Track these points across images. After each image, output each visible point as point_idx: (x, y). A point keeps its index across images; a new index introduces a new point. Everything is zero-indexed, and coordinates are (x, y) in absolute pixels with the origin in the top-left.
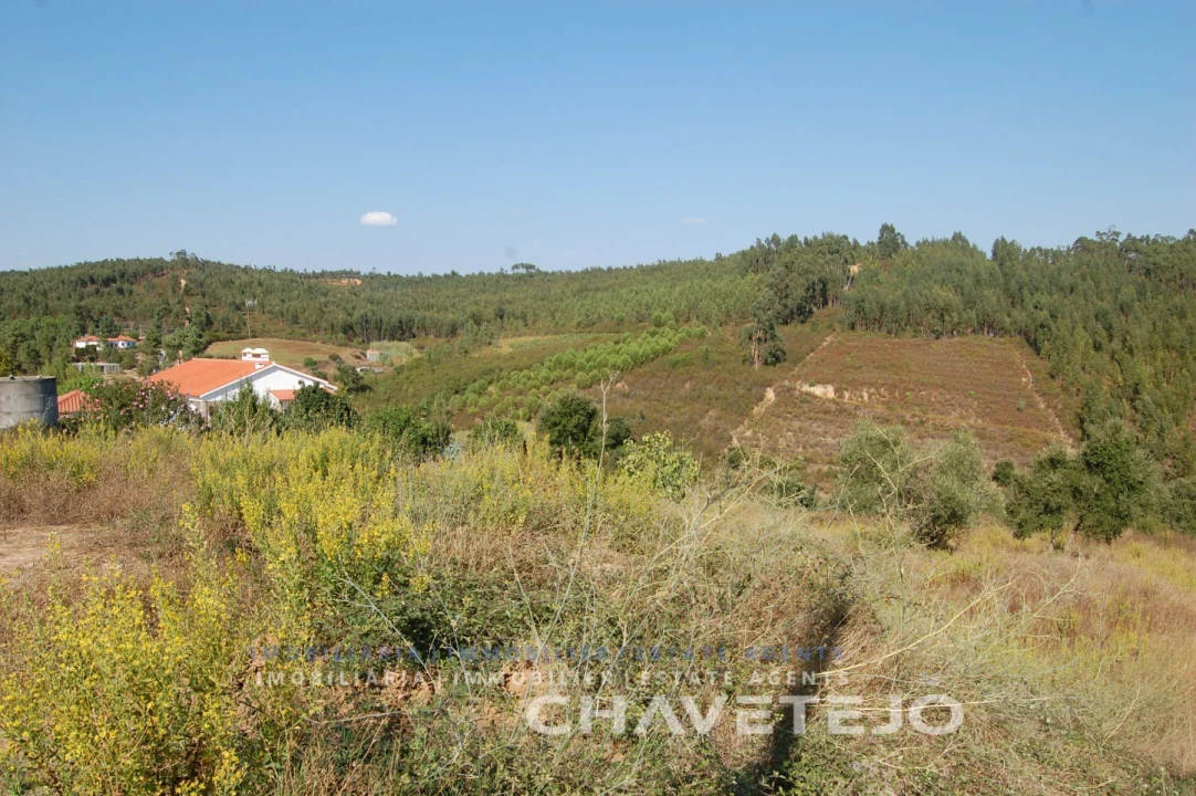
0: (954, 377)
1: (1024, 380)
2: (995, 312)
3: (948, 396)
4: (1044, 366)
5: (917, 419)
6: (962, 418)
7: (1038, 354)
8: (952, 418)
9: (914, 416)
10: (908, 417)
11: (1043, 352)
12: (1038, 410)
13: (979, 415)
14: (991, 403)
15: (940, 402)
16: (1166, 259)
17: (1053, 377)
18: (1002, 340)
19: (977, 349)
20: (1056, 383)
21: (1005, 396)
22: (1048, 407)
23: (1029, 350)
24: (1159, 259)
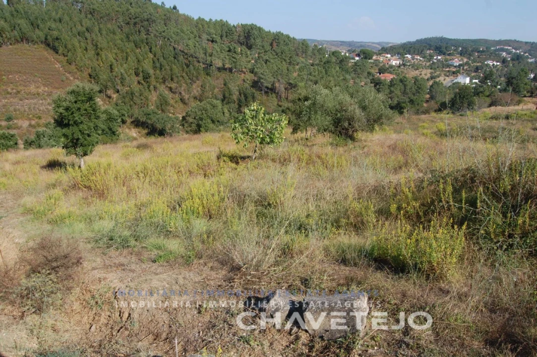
0: (22, 66)
1: (57, 66)
2: (28, 32)
3: (25, 77)
4: (61, 58)
5: (14, 91)
6: (38, 87)
7: (57, 53)
8: (32, 88)
9: (13, 89)
10: (9, 90)
11: (60, 52)
12: (70, 80)
13: (45, 85)
14: (48, 78)
15: (22, 81)
16: (98, 7)
17: (70, 64)
18: (35, 46)
19: (25, 51)
20: (73, 67)
21: (52, 75)
22: (75, 78)
23: (52, 52)
24: (95, 7)
